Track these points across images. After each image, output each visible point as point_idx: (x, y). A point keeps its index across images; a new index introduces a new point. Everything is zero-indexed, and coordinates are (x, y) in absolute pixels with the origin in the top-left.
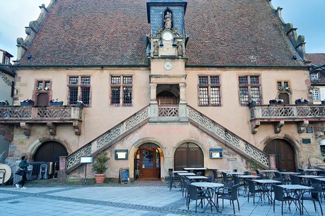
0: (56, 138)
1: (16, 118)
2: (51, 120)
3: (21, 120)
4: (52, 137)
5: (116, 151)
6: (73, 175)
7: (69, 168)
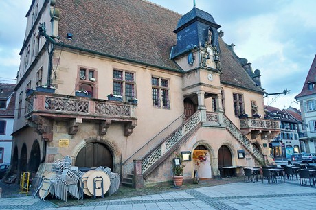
0: (104, 138)
1: (70, 112)
2: (111, 118)
3: (77, 115)
4: (99, 138)
5: (182, 153)
6: (149, 179)
7: (144, 171)
